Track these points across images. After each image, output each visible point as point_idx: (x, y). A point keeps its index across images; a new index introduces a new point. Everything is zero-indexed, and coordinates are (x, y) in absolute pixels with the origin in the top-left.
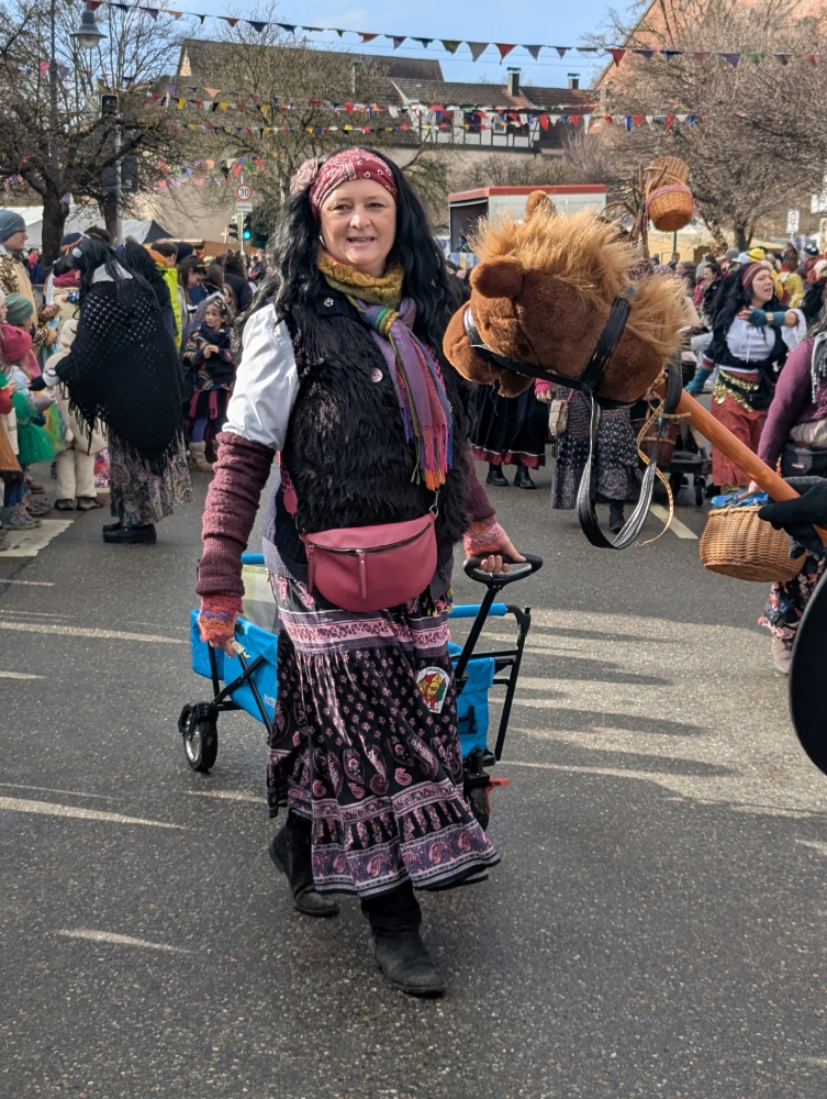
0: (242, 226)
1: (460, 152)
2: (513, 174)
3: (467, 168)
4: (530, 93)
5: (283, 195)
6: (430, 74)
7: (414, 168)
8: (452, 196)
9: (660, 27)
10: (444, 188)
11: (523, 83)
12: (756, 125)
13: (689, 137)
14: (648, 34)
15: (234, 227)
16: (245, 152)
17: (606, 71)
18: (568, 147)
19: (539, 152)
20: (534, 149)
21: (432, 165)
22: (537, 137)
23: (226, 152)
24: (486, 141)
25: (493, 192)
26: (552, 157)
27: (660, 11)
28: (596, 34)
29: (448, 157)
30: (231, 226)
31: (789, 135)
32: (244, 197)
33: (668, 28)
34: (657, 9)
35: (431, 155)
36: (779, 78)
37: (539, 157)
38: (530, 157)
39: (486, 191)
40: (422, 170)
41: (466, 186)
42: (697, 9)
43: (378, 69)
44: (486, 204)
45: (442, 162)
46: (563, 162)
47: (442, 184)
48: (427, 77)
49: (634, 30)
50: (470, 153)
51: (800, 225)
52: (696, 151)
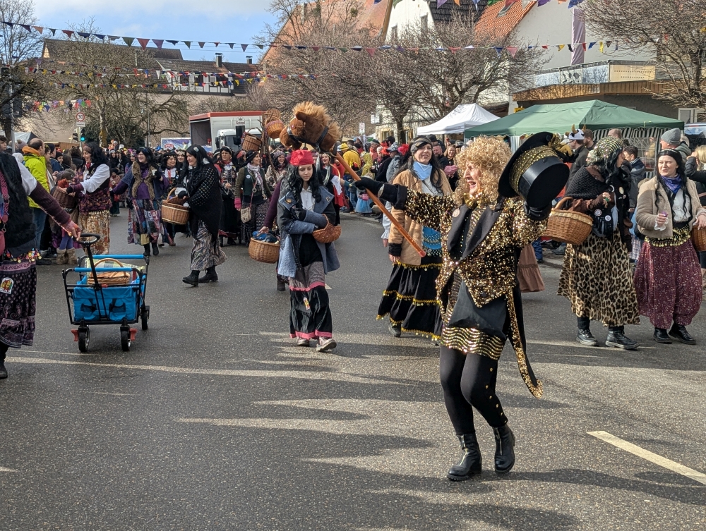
0: (80, 134)
1: (194, 95)
2: (221, 105)
3: (197, 103)
4: (229, 66)
5: (101, 118)
6: (176, 56)
7: (170, 103)
8: (191, 118)
9: (292, 33)
10: (186, 113)
11: (223, 61)
12: (343, 81)
13: (310, 87)
14: (286, 36)
15: (76, 135)
16: (80, 96)
17: (266, 54)
18: (248, 92)
19: (234, 95)
20: (231, 94)
21: (179, 102)
22: (232, 88)
23: (70, 97)
24: (206, 90)
25: (212, 115)
26: (241, 97)
27: (291, 24)
28: (260, 37)
29: (187, 98)
30: (74, 134)
31: (360, 85)
32: (80, 119)
33: (296, 34)
34: (289, 24)
35: (179, 97)
36: (353, 57)
37: (234, 97)
38: (230, 97)
39: (209, 115)
40: (174, 104)
41: (198, 113)
42: (310, 23)
43: (149, 54)
44: (209, 121)
45: (184, 100)
46: (247, 100)
47: (185, 111)
48: (174, 58)
49: (279, 35)
50: (198, 96)
51: (365, 130)
52: (314, 94)
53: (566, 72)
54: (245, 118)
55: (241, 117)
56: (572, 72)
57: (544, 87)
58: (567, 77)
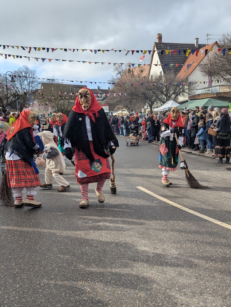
0: (50, 114)
4: (102, 91)
11: (100, 89)
16: (50, 101)
22: (103, 98)
32: (50, 109)
53: (206, 89)
56: (208, 89)
57: (198, 95)
58: (206, 91)
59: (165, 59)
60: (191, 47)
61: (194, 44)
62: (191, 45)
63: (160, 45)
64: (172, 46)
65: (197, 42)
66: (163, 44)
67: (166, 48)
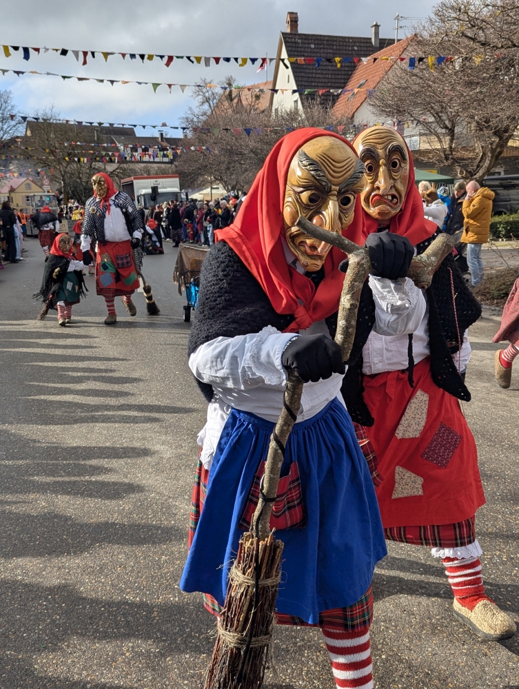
1: (136, 164)
4: (168, 140)
6: (131, 133)
7: (118, 171)
16: (45, 166)
20: (170, 162)
22: (172, 157)
23: (38, 166)
25: (135, 179)
29: (132, 166)
32: (46, 184)
39: (133, 179)
40: (121, 171)
44: (132, 184)
48: (129, 135)
54: (160, 180)
55: (157, 180)
59: (305, 71)
60: (362, 45)
61: (370, 39)
62: (363, 41)
63: (293, 40)
64: (320, 42)
65: (377, 33)
66: (301, 37)
67: (307, 45)
